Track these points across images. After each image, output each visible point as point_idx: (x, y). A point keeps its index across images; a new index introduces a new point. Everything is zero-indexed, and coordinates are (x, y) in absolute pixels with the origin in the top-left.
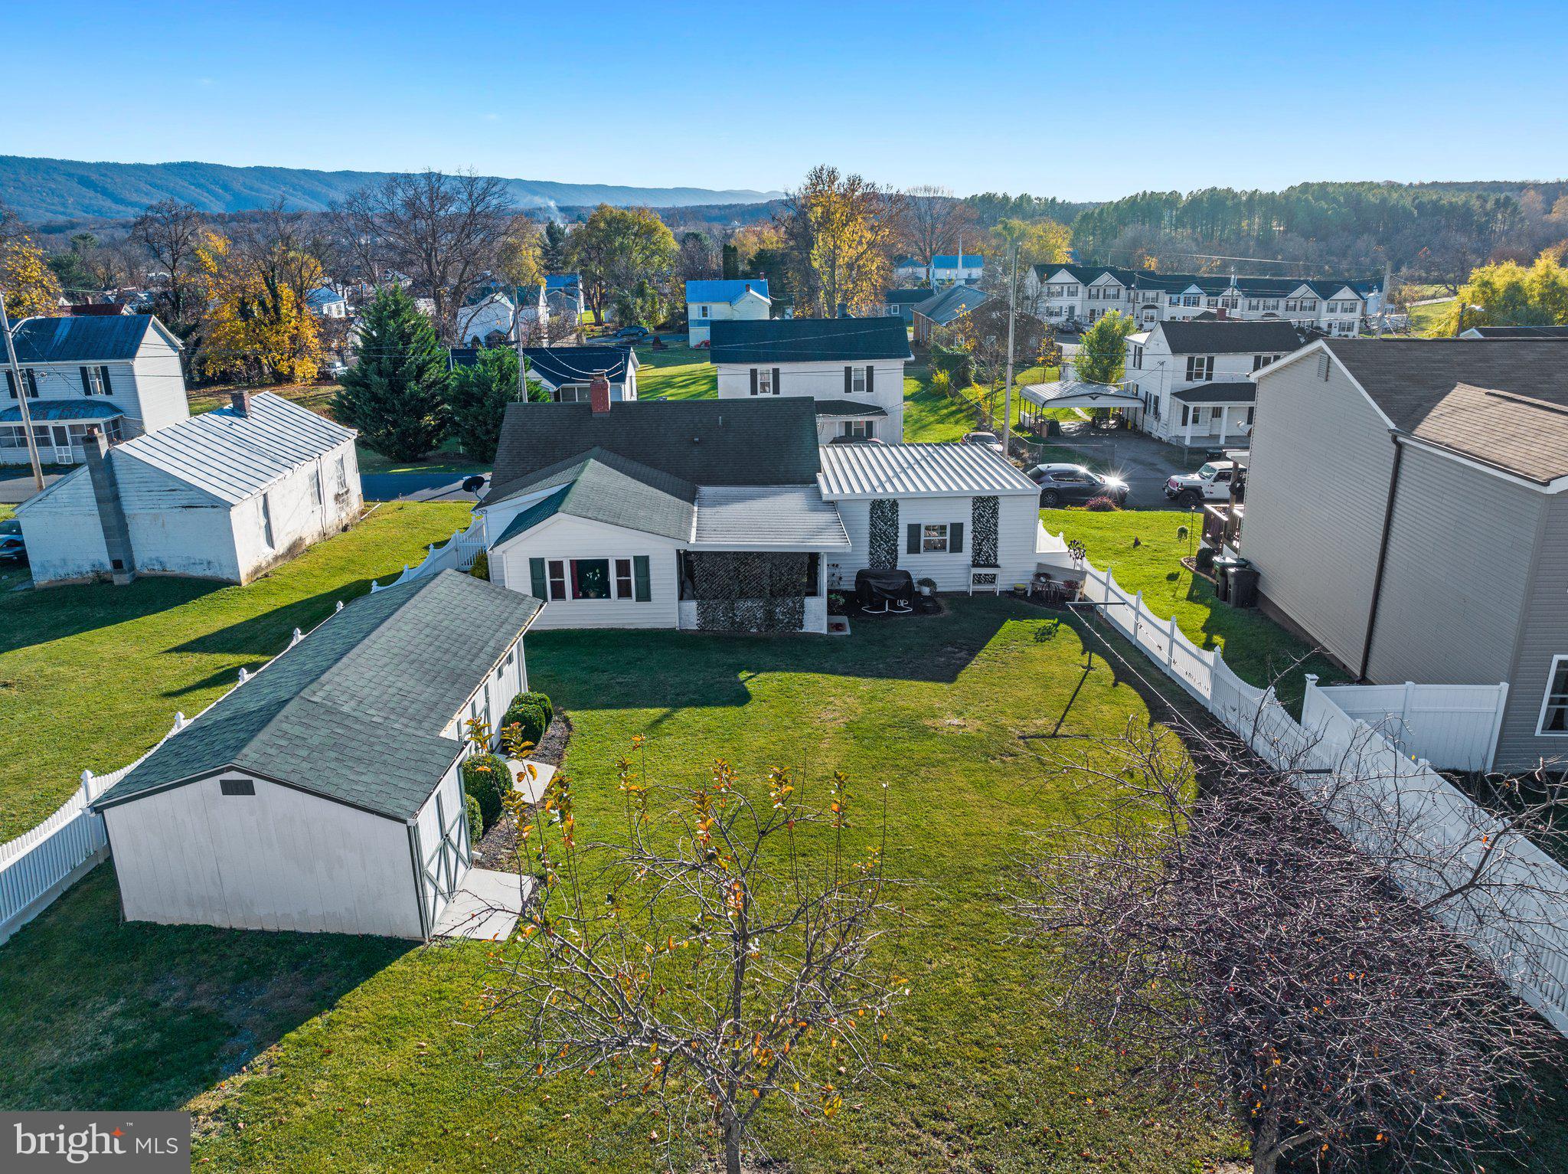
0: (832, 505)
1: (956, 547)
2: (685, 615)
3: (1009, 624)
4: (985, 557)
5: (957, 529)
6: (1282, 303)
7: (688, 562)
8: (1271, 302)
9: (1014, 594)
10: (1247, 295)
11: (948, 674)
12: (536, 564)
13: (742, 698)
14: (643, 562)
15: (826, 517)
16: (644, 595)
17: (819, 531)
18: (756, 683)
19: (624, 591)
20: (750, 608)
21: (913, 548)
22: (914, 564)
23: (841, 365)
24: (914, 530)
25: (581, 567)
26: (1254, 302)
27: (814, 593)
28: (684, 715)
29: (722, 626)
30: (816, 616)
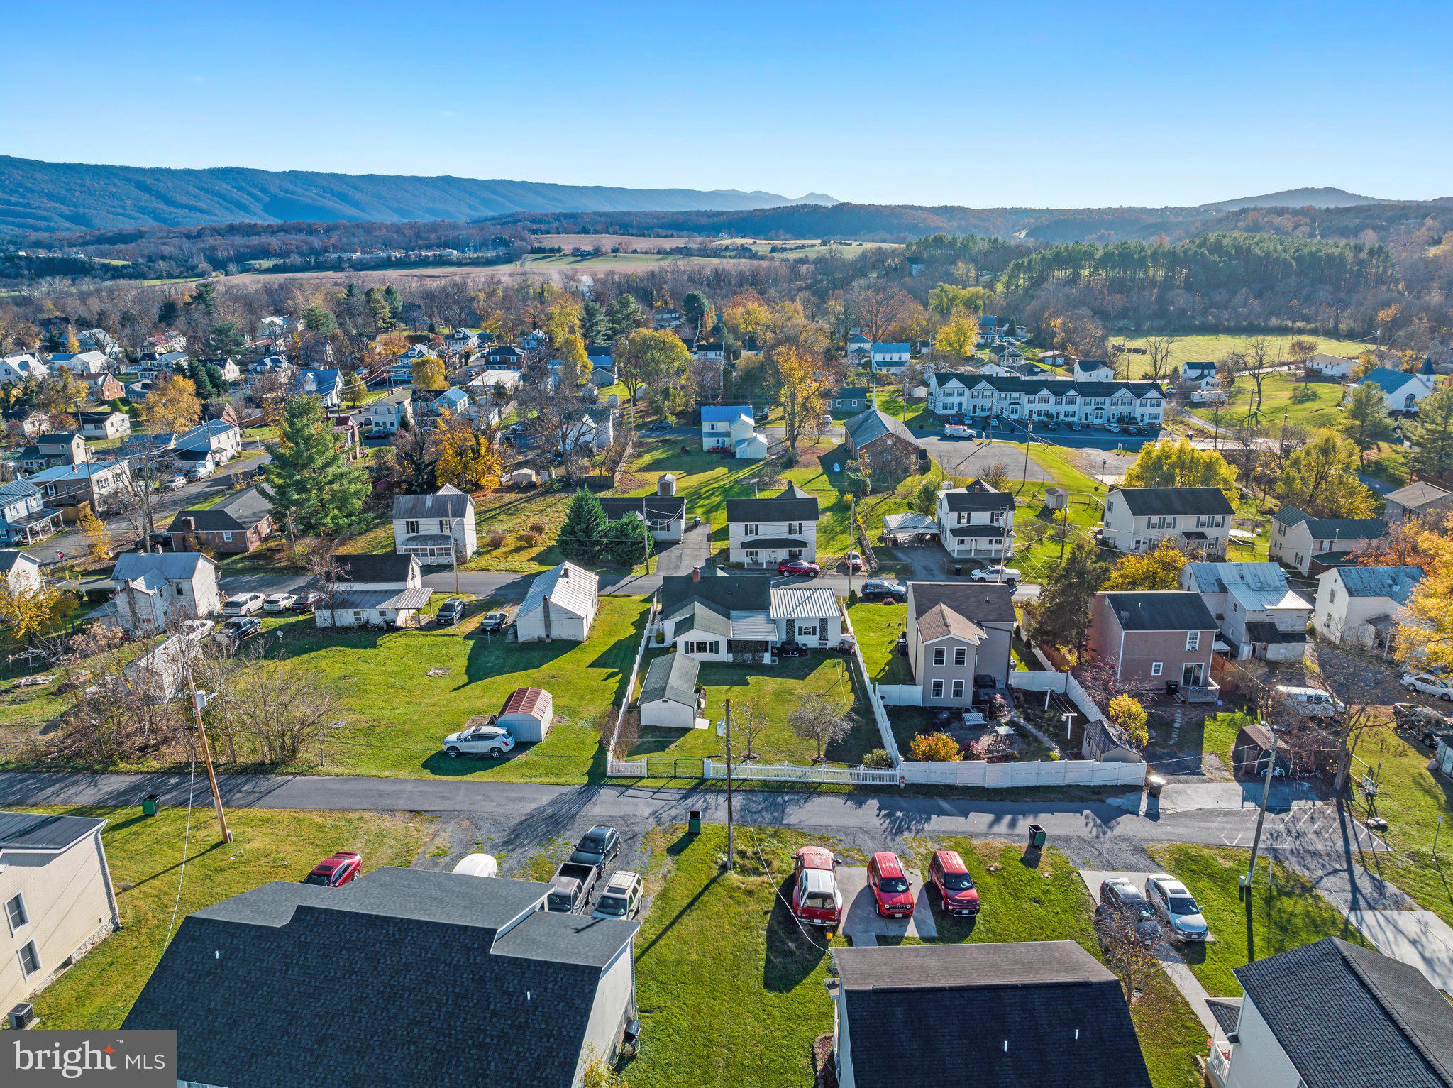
0: (774, 621)
1: (814, 633)
2: (729, 658)
3: (827, 661)
4: (824, 637)
5: (814, 628)
6: (1108, 400)
7: (730, 642)
8: (1100, 400)
9: (832, 649)
10: (1083, 396)
11: (803, 678)
12: (686, 643)
13: (747, 684)
14: (717, 643)
15: (771, 626)
16: (717, 652)
17: (769, 633)
18: (751, 679)
19: (711, 651)
20: (748, 657)
21: (800, 634)
22: (800, 639)
23: (787, 523)
24: (800, 628)
25: (699, 644)
26: (1088, 399)
27: (767, 651)
28: (735, 688)
29: (739, 661)
30: (767, 658)
